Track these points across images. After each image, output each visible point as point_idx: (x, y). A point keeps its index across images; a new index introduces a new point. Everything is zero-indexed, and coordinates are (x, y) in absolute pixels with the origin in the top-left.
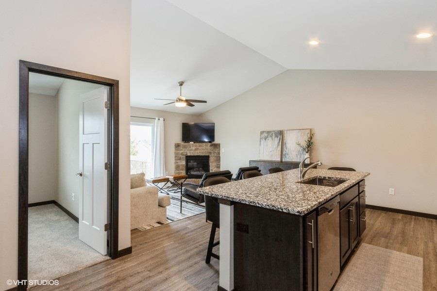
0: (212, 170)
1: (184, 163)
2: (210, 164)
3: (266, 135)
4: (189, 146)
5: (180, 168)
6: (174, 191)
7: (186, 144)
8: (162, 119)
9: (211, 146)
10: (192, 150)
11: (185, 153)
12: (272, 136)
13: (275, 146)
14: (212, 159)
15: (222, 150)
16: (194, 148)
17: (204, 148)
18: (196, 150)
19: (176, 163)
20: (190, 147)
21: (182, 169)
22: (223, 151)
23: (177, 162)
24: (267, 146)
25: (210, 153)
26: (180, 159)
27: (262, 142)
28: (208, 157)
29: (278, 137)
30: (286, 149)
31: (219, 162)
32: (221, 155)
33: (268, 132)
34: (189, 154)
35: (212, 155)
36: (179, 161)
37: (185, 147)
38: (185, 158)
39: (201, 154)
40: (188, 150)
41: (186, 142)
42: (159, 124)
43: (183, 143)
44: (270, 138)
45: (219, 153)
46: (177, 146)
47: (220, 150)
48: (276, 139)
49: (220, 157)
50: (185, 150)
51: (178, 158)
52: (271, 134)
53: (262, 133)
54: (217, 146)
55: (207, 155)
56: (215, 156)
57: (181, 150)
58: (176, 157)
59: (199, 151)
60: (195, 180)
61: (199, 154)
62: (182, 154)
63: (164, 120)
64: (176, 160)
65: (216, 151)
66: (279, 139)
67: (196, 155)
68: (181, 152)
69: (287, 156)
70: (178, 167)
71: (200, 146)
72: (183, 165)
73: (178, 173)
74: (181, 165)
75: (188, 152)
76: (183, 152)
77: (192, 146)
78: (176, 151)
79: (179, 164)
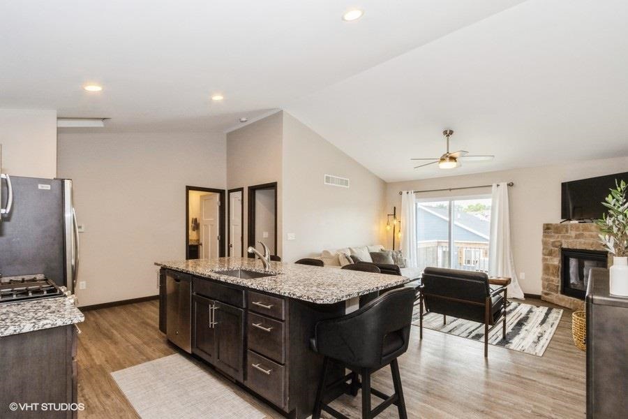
1: (558, 261)
4: (564, 230)
5: (551, 271)
7: (566, 222)
8: (503, 185)
10: (569, 237)
11: (559, 244)
16: (573, 233)
17: (595, 233)
18: (577, 237)
19: (544, 260)
20: (567, 231)
21: (555, 275)
23: (546, 259)
26: (550, 254)
28: (605, 254)
34: (565, 246)
36: (548, 257)
37: (557, 230)
38: (559, 253)
39: (588, 247)
40: (563, 237)
41: (566, 219)
43: (555, 224)
46: (547, 228)
51: (547, 252)
55: (601, 249)
57: (551, 237)
58: (543, 249)
59: (582, 240)
61: (583, 247)
62: (553, 244)
64: (544, 254)
67: (578, 248)
68: (552, 240)
70: (546, 268)
71: (585, 229)
72: (555, 267)
73: (546, 283)
74: (552, 265)
75: (563, 241)
76: (555, 241)
77: (571, 230)
78: (545, 239)
79: (548, 262)
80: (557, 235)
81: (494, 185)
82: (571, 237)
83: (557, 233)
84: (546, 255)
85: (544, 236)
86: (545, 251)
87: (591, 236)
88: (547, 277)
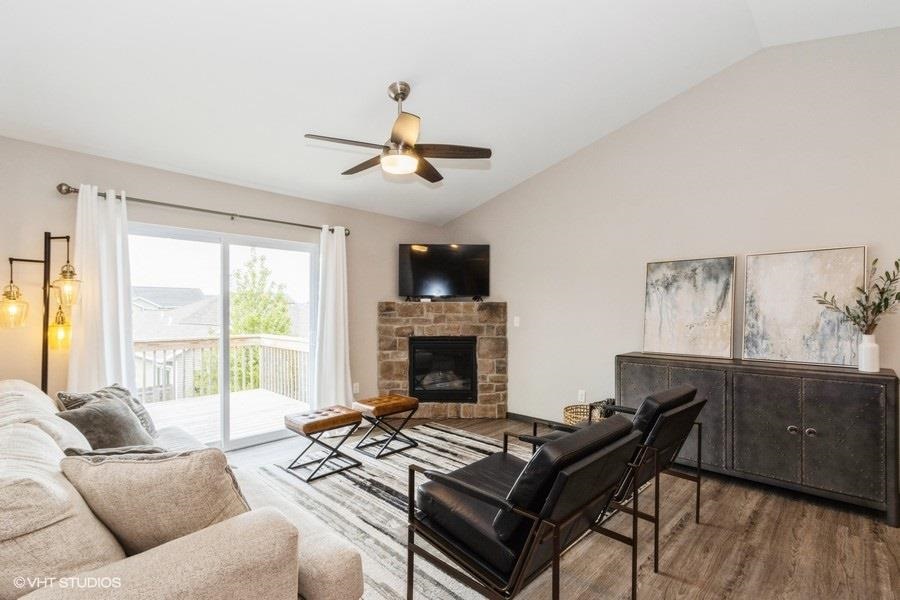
0: (484, 378)
1: (404, 357)
2: (478, 360)
3: (669, 273)
4: (418, 310)
5: (395, 372)
6: (376, 451)
7: (409, 303)
8: (340, 230)
9: (481, 308)
10: (426, 321)
11: (409, 331)
12: (692, 277)
13: (706, 310)
14: (483, 347)
15: (514, 322)
16: (431, 316)
17: (461, 315)
18: (436, 320)
19: (382, 357)
20: (422, 313)
21: (399, 376)
22: (517, 324)
23: (385, 356)
24: (675, 307)
25: (479, 329)
26: (393, 347)
27: (654, 296)
28: (473, 340)
29: (717, 278)
30: (756, 317)
31: (505, 355)
32: (510, 335)
33: (678, 264)
34: (418, 333)
35: (485, 334)
36: (390, 352)
37: (406, 312)
38: (407, 345)
39: (453, 333)
40: (415, 321)
41: (408, 299)
42: (333, 244)
43: (399, 301)
44: (685, 285)
45: (504, 331)
46: (386, 309)
47: (505, 321)
48: (711, 284)
49: (505, 341)
50: (408, 321)
51: (386, 344)
52: (688, 270)
53: (651, 267)
54: (498, 310)
55: (470, 333)
56: (493, 339)
57: (395, 321)
58: (380, 340)
59: (446, 325)
60: (436, 404)
62: (399, 332)
63: (347, 235)
64: (380, 348)
65: (497, 325)
66: (721, 284)
67: (438, 335)
68: (396, 326)
69: (762, 345)
70: (386, 370)
71: (450, 310)
72: (401, 364)
73: (387, 392)
74: (396, 362)
75: (416, 326)
76: (402, 328)
77: (428, 311)
78: (383, 325)
79: (390, 360)
80: (404, 319)
81: (326, 228)
82: (429, 321)
83: (407, 315)
84: (385, 350)
85: (381, 321)
86: (382, 343)
87: (458, 319)
88: (388, 382)
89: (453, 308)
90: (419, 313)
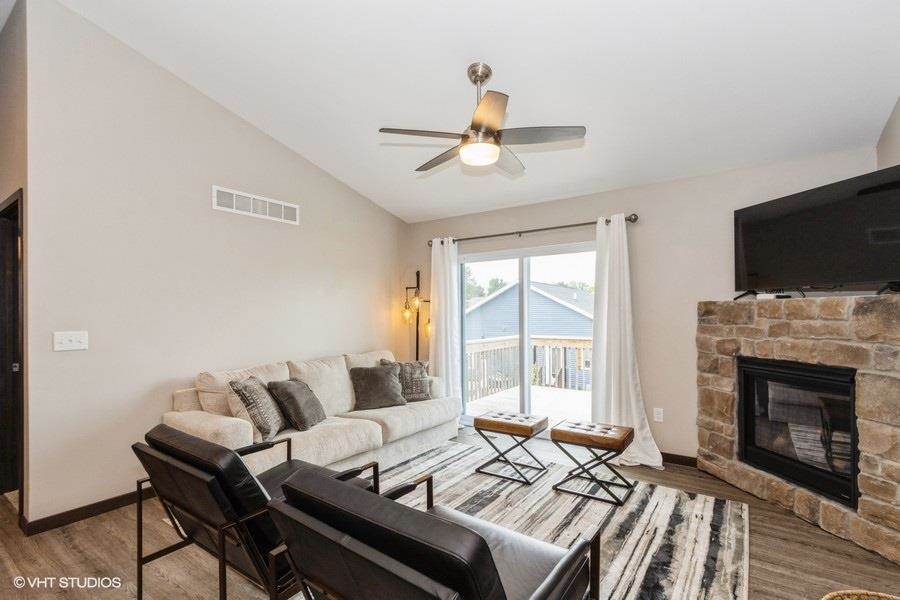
1: (726, 385)
2: (861, 419)
4: (744, 314)
9: (862, 310)
10: (755, 331)
11: (733, 346)
14: (869, 392)
16: (765, 324)
17: (818, 323)
18: (774, 331)
19: (701, 381)
20: (750, 318)
21: (725, 416)
23: (704, 381)
25: (860, 355)
26: (714, 368)
28: (848, 375)
34: (745, 352)
36: (710, 376)
38: (733, 367)
40: (741, 331)
50: (731, 331)
51: (709, 367)
56: (889, 378)
57: (714, 330)
58: (699, 358)
59: (788, 340)
61: (791, 356)
62: (720, 348)
64: (700, 369)
70: (707, 400)
71: (794, 313)
72: (724, 397)
73: (707, 433)
74: (719, 393)
75: (742, 340)
76: (724, 341)
77: (760, 315)
78: (702, 336)
79: (710, 388)
80: (726, 328)
81: (601, 221)
82: (761, 331)
83: (728, 322)
84: (705, 371)
85: (701, 330)
86: (702, 361)
87: (811, 330)
88: (708, 419)
89: (801, 308)
90: (745, 319)
